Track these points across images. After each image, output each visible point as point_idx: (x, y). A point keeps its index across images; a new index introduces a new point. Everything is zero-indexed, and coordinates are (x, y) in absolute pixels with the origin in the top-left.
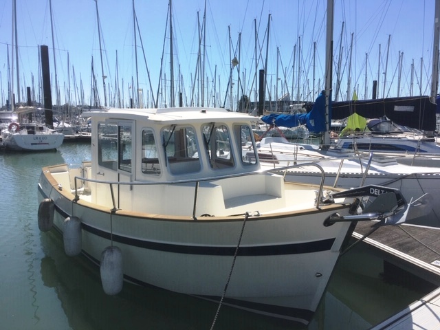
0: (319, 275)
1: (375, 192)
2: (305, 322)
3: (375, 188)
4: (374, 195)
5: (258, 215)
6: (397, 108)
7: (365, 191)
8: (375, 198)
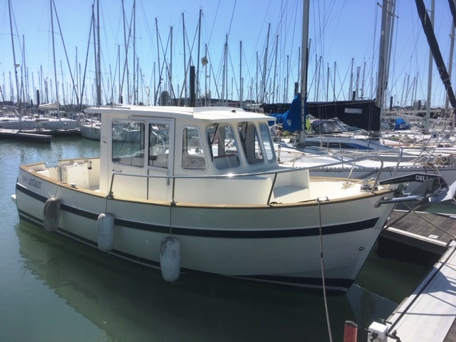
0: (361, 249)
1: (420, 178)
2: (344, 289)
3: (420, 175)
4: (419, 181)
5: (328, 200)
6: (347, 110)
7: (412, 178)
8: (421, 183)
